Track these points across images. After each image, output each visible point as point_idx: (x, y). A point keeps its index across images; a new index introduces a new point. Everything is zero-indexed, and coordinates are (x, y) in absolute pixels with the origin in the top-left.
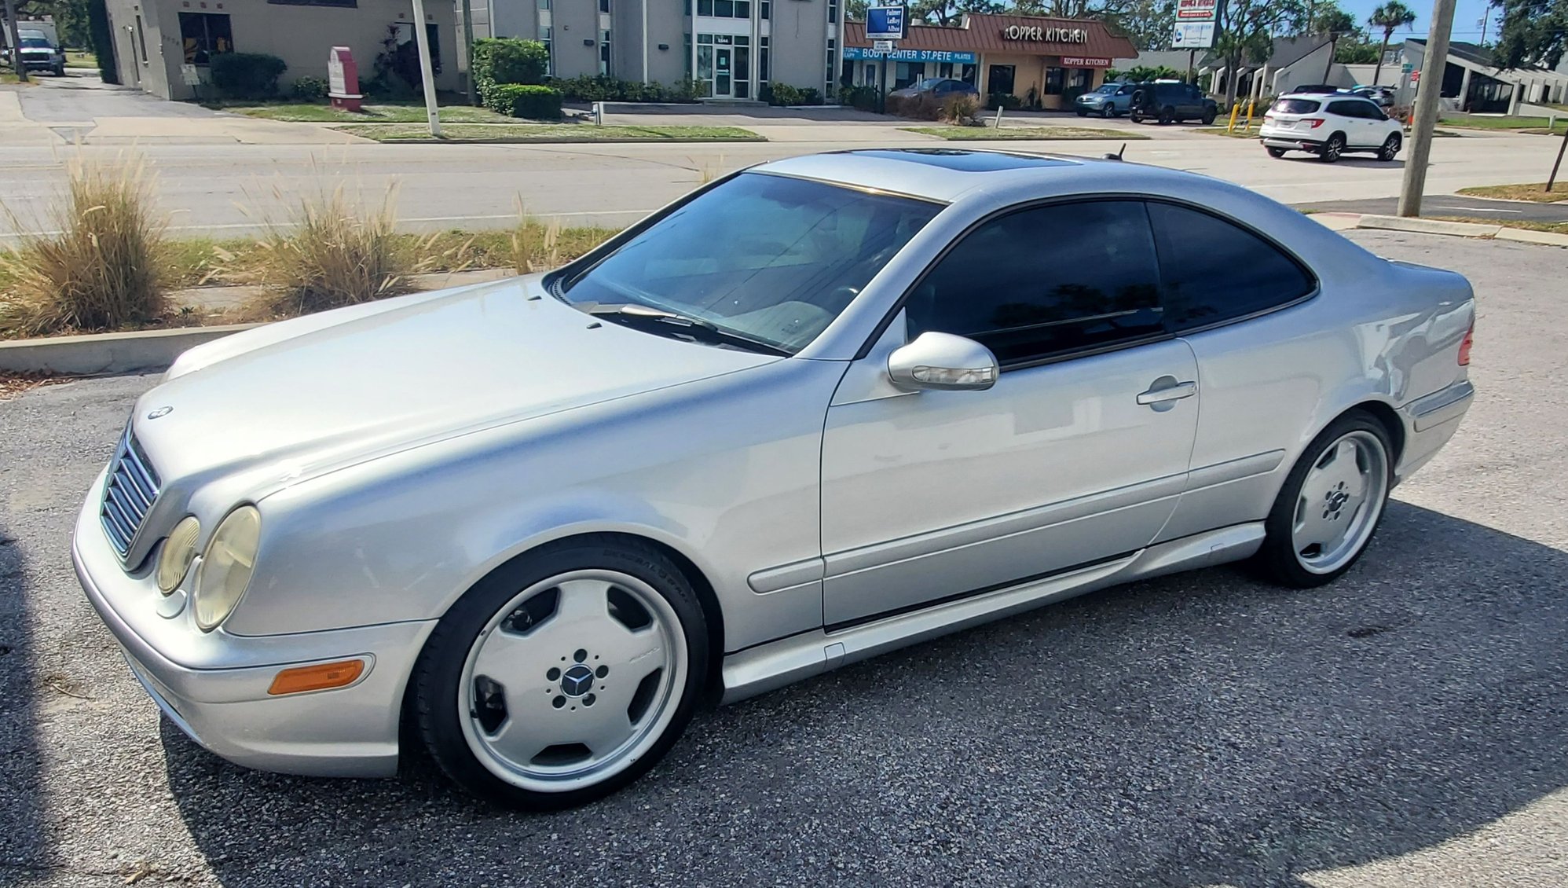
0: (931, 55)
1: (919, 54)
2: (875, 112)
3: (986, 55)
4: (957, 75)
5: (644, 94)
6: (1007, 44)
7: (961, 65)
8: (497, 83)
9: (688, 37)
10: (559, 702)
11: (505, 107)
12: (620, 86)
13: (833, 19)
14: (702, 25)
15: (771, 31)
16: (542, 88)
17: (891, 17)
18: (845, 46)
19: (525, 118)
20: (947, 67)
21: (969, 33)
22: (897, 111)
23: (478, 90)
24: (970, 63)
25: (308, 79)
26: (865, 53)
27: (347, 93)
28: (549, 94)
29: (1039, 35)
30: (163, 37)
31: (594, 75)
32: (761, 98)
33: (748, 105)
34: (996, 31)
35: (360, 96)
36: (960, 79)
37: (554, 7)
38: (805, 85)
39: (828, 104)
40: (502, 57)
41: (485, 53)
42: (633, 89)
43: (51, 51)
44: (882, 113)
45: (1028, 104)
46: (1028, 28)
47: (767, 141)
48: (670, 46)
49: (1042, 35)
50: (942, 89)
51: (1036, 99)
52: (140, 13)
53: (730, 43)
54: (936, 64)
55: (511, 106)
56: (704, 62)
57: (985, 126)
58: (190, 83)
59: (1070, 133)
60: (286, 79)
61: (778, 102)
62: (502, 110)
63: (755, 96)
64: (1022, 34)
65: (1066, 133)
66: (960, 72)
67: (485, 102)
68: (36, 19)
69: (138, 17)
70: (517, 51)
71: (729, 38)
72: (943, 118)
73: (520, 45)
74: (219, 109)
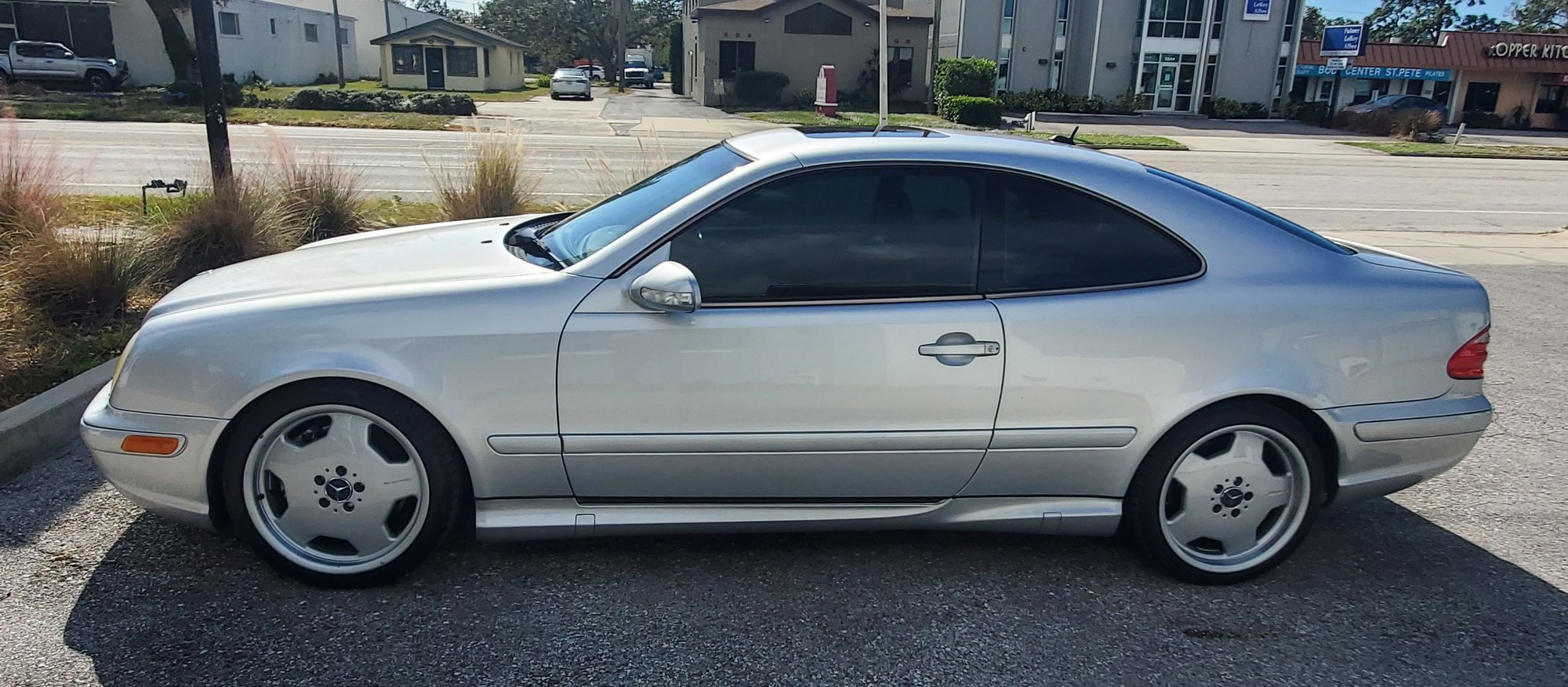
0: (1397, 72)
1: (1383, 72)
2: (1321, 126)
3: (1465, 72)
4: (1428, 92)
5: (1087, 106)
6: (1491, 61)
7: (1433, 83)
8: (950, 95)
9: (1136, 56)
10: (324, 503)
11: (953, 115)
12: (1065, 99)
13: (1288, 36)
14: (1150, 45)
15: (1220, 50)
16: (986, 99)
17: (1349, 35)
18: (1297, 64)
19: (967, 124)
20: (1416, 85)
21: (1446, 52)
22: (1346, 126)
23: (935, 101)
24: (1444, 80)
25: (805, 91)
26: (1321, 70)
27: (827, 102)
28: (992, 104)
29: (1533, 52)
30: (706, 59)
31: (1044, 89)
32: (1202, 111)
33: (1185, 117)
34: (1479, 48)
35: (836, 105)
36: (1430, 97)
37: (1016, 32)
38: (1248, 99)
39: (1272, 118)
40: (958, 73)
41: (944, 70)
42: (1077, 102)
43: (646, 70)
44: (1329, 127)
45: (1513, 122)
46: (1520, 45)
47: (1187, 150)
48: (1117, 64)
49: (1537, 52)
50: (1399, 105)
51: (1524, 117)
52: (697, 42)
53: (1177, 61)
54: (1403, 80)
55: (957, 114)
56: (1149, 78)
57: (1444, 142)
58: (718, 94)
59: (1546, 153)
60: (788, 92)
61: (1218, 115)
62: (950, 118)
63: (1196, 110)
64: (1511, 51)
65: (1543, 152)
66: (1432, 89)
67: (939, 111)
68: (641, 47)
69: (696, 44)
70: (971, 68)
71: (1176, 56)
72: (1396, 133)
73: (975, 64)
74: (733, 113)
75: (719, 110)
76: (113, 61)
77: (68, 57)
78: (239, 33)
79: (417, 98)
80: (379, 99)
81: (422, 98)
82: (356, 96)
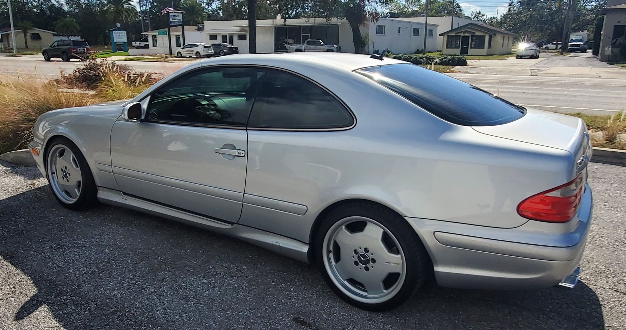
10: (63, 178)
43: (582, 43)
58: (607, 54)
68: (582, 32)
74: (613, 65)
75: (606, 63)
76: (336, 46)
77: (322, 45)
78: (384, 34)
79: (441, 58)
80: (425, 59)
81: (443, 58)
82: (415, 58)
